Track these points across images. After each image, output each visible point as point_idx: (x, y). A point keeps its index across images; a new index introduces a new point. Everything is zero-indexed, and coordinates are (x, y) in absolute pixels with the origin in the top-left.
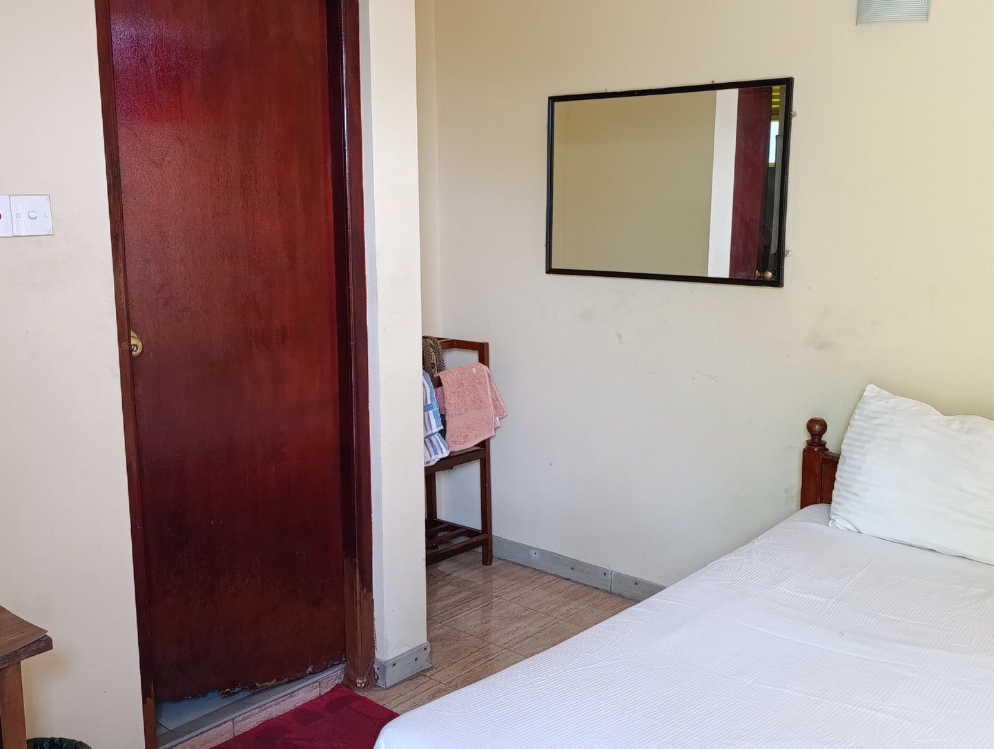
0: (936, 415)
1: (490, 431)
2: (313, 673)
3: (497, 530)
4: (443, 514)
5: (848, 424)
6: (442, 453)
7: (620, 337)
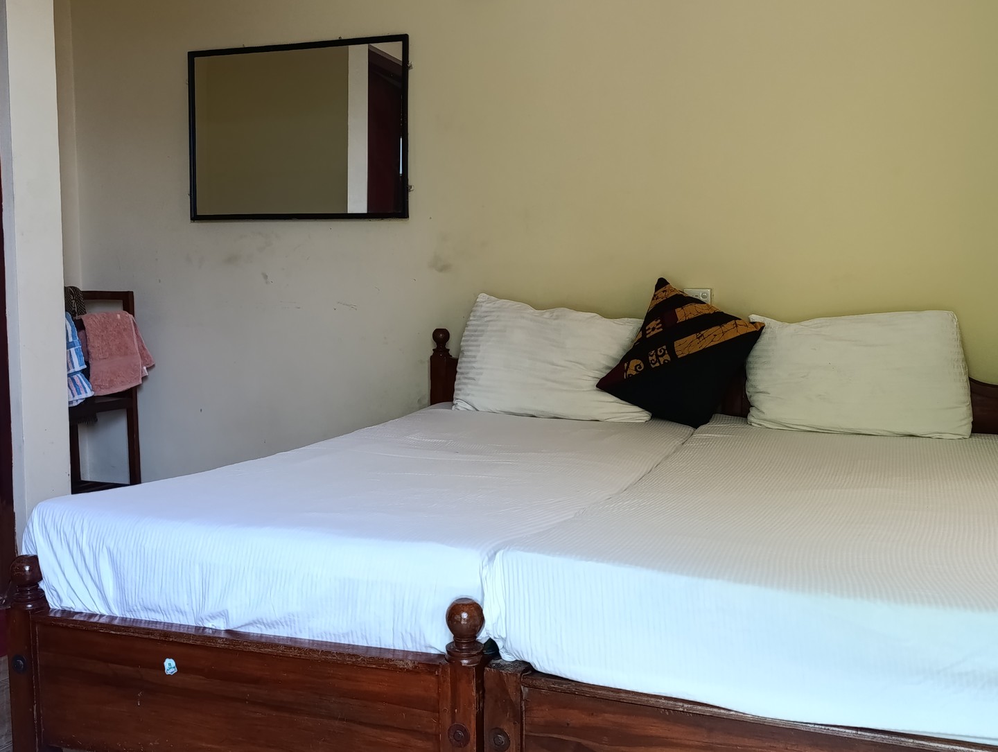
0: (532, 310)
1: (137, 379)
6: (86, 392)
7: (266, 277)
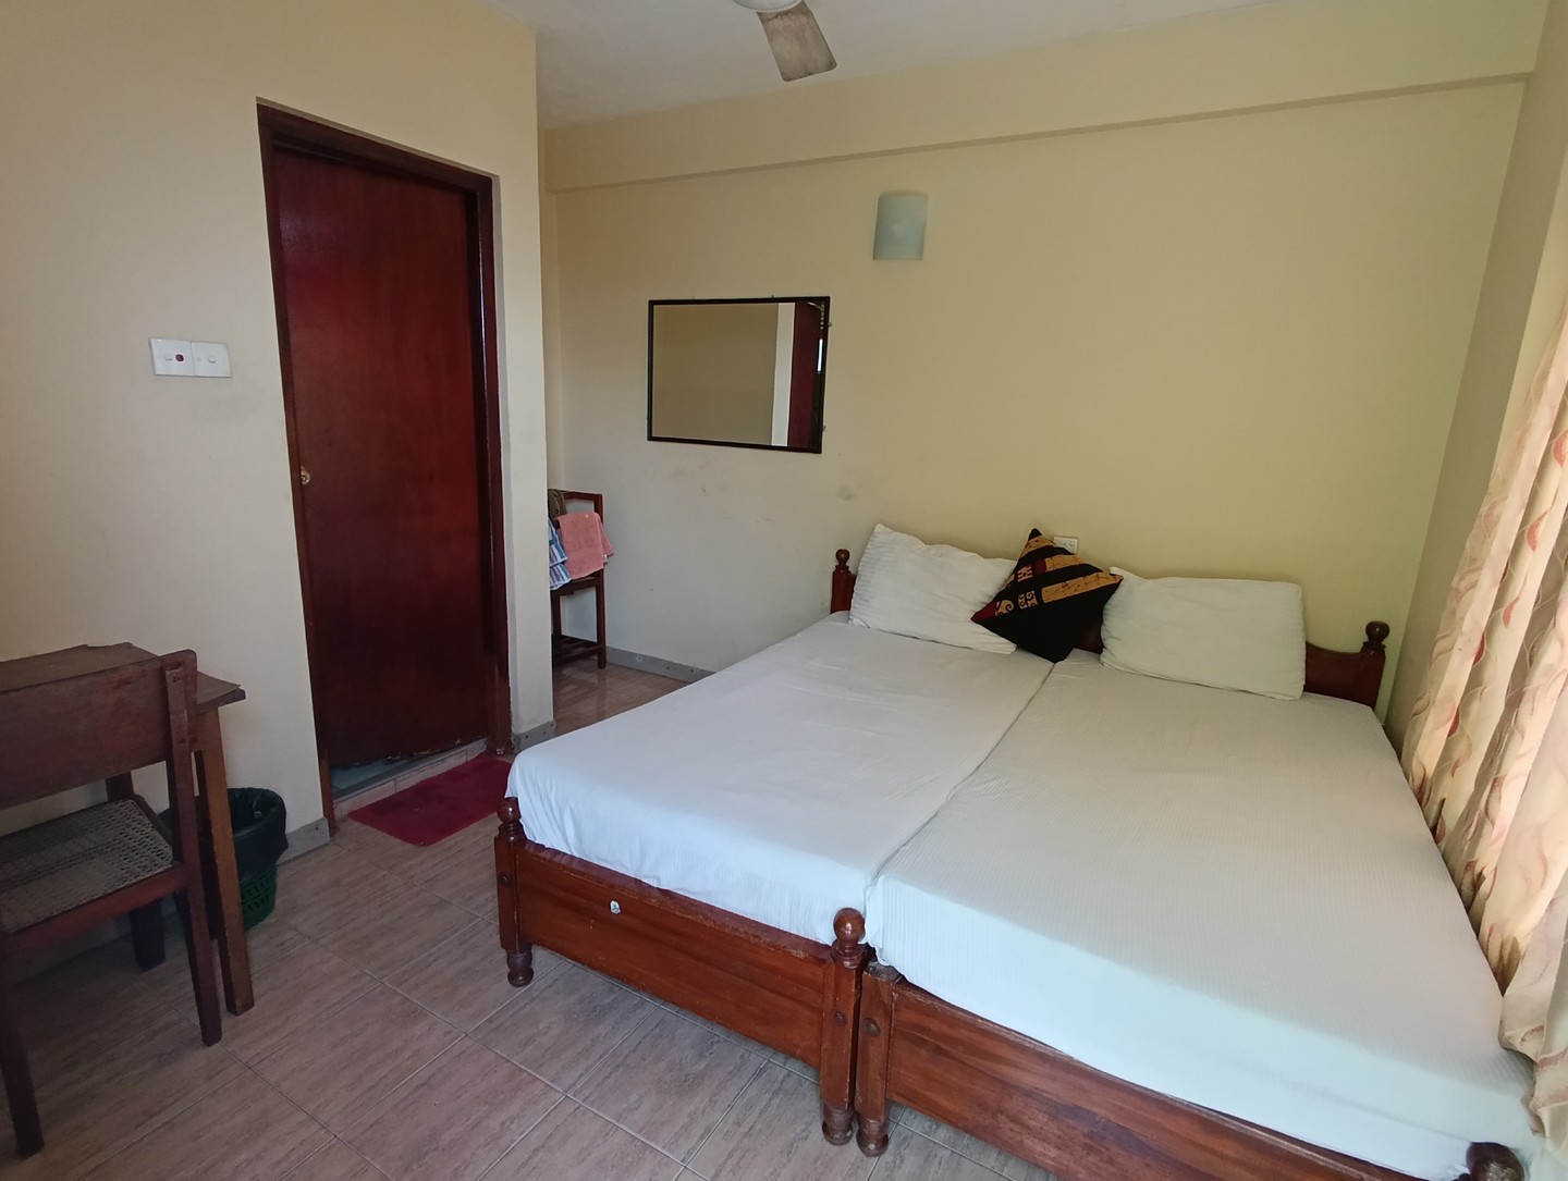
0: (921, 545)
1: (603, 563)
2: (460, 745)
3: (610, 642)
4: (566, 631)
5: (863, 552)
6: (564, 581)
